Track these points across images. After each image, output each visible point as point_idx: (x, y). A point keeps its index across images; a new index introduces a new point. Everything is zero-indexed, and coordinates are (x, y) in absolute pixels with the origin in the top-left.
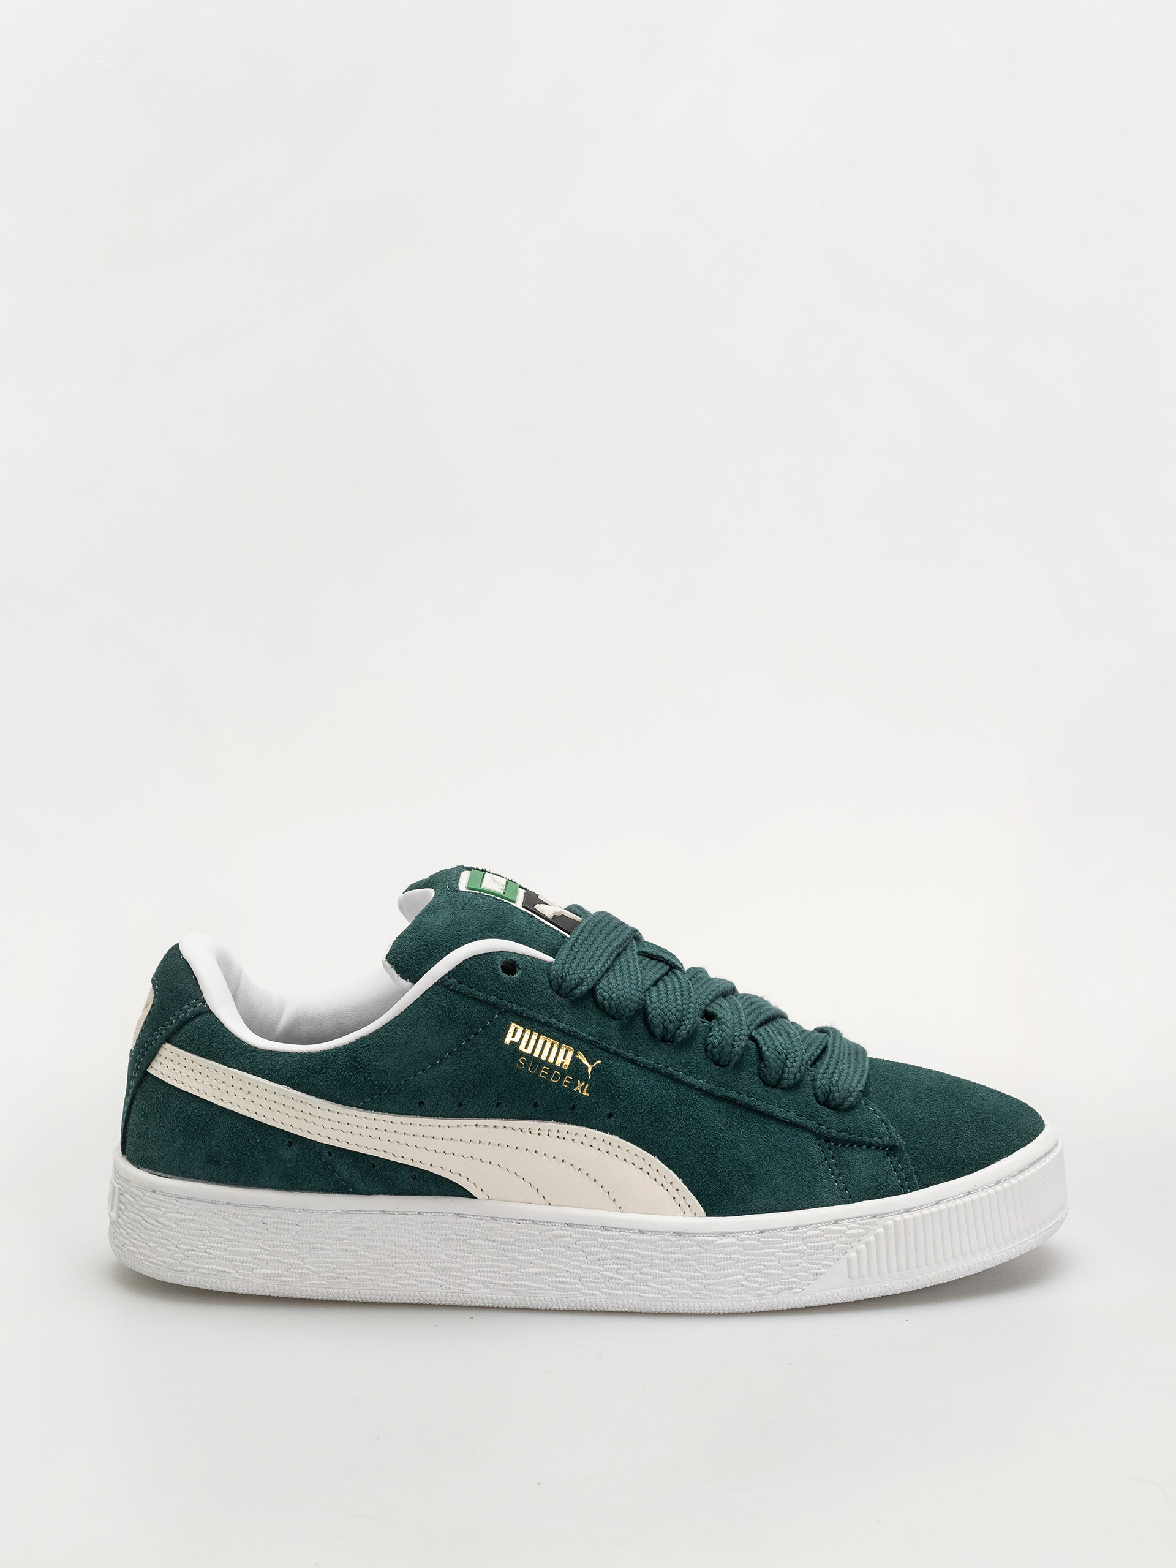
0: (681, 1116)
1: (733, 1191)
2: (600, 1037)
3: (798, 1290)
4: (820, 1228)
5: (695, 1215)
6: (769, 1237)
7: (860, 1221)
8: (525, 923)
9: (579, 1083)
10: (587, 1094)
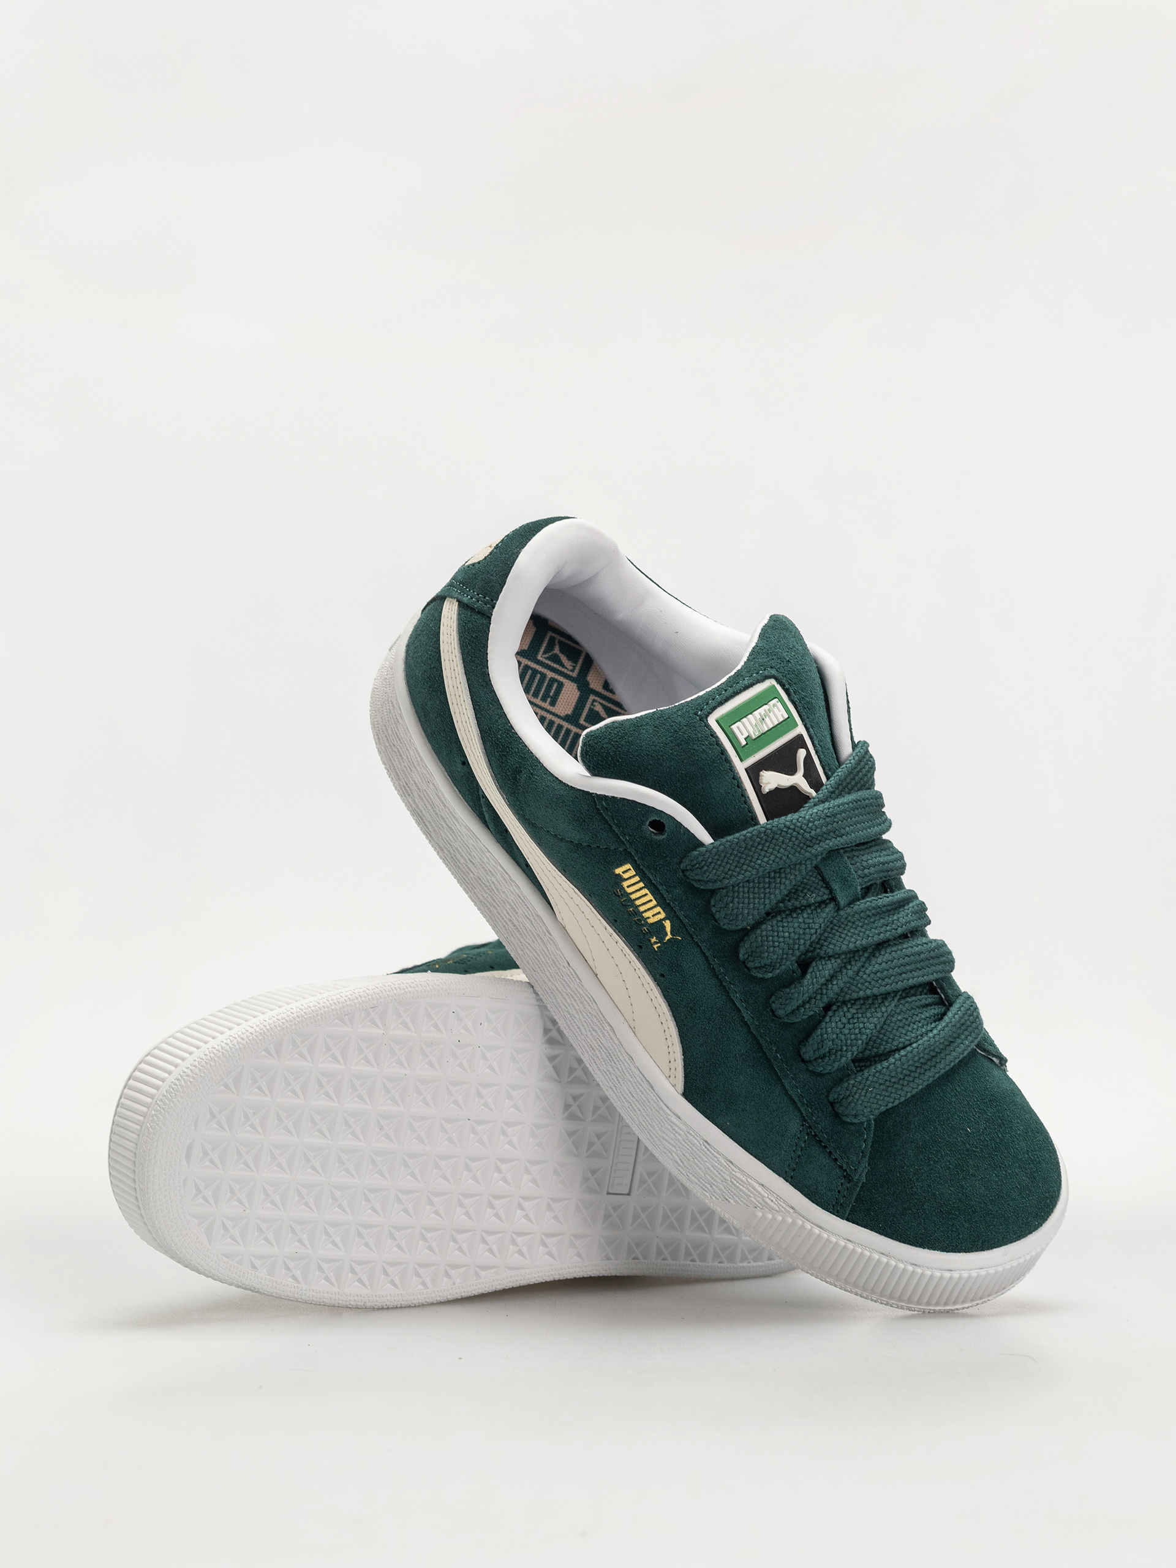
1: (710, 1098)
2: (692, 925)
4: (748, 1179)
5: (674, 1086)
6: (708, 1150)
7: (781, 1201)
8: (723, 791)
9: (653, 938)
10: (656, 949)
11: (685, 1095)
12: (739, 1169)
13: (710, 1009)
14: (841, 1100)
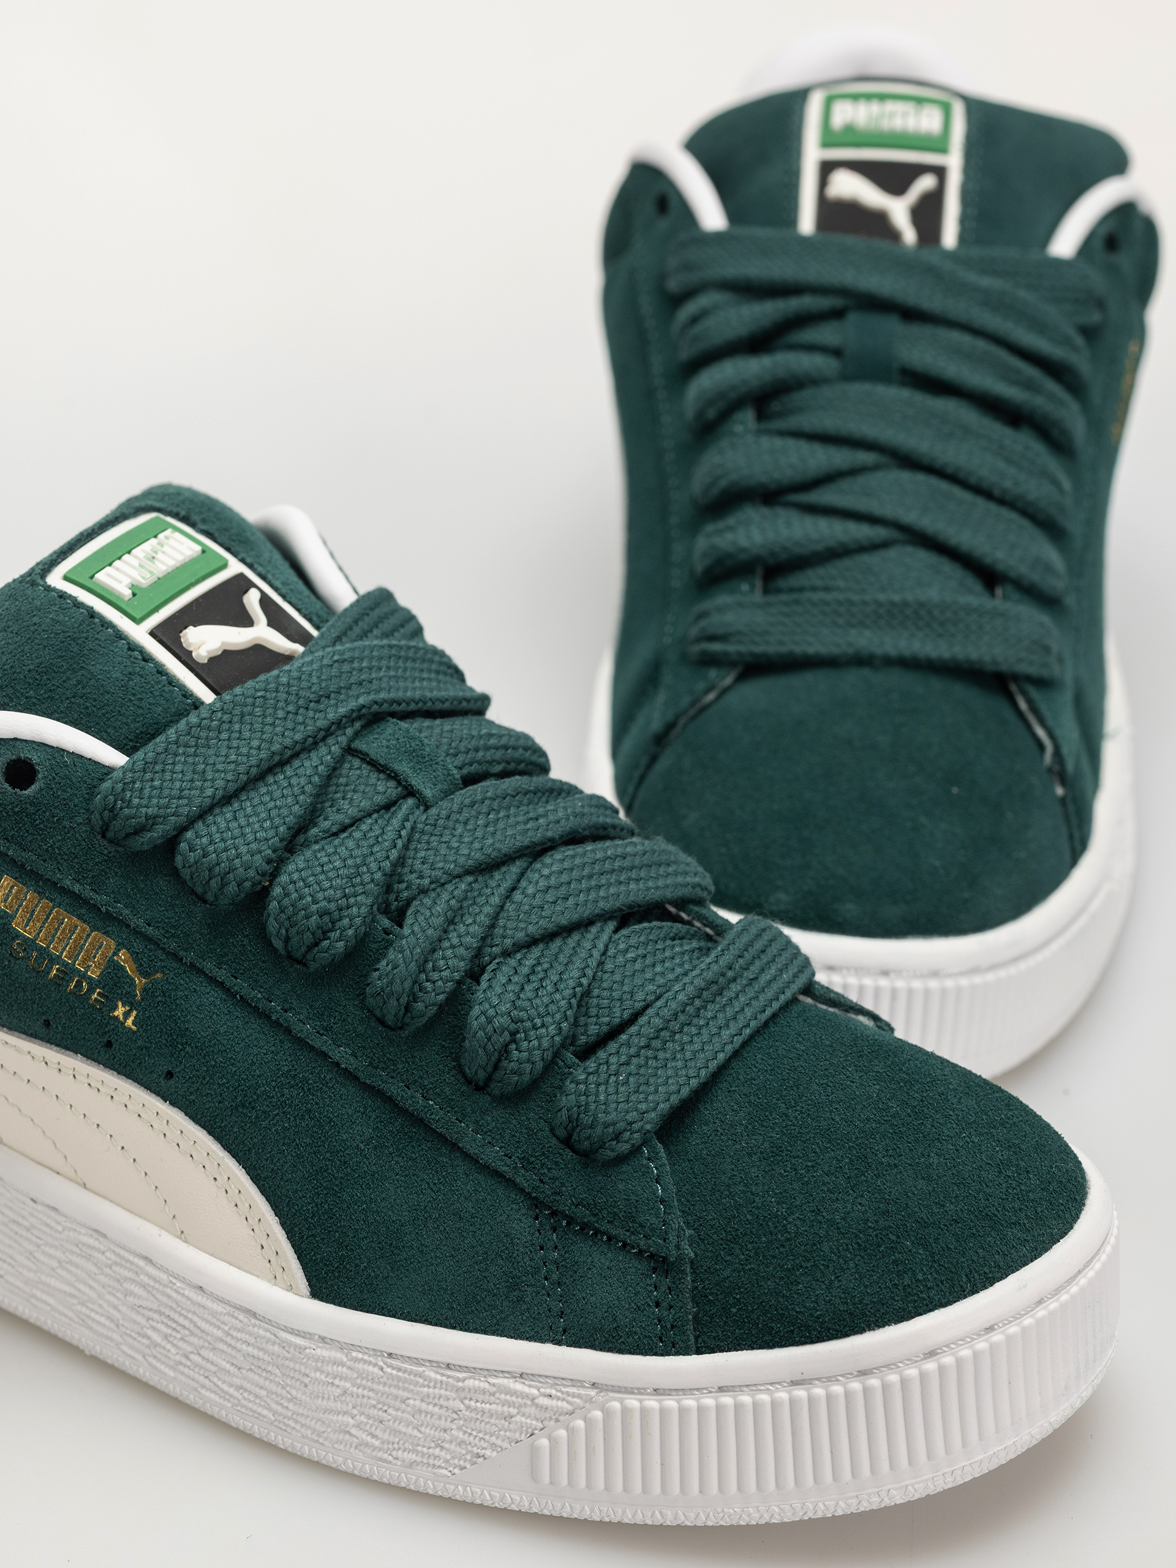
0: (290, 1106)
1: (357, 1265)
2: (167, 931)
3: (445, 1472)
4: (491, 1380)
5: (290, 1288)
6: (399, 1369)
7: (565, 1386)
8: (119, 675)
9: (116, 1008)
10: (134, 1028)
11: (317, 1293)
12: (467, 1369)
13: (274, 1084)
14: (577, 1120)
